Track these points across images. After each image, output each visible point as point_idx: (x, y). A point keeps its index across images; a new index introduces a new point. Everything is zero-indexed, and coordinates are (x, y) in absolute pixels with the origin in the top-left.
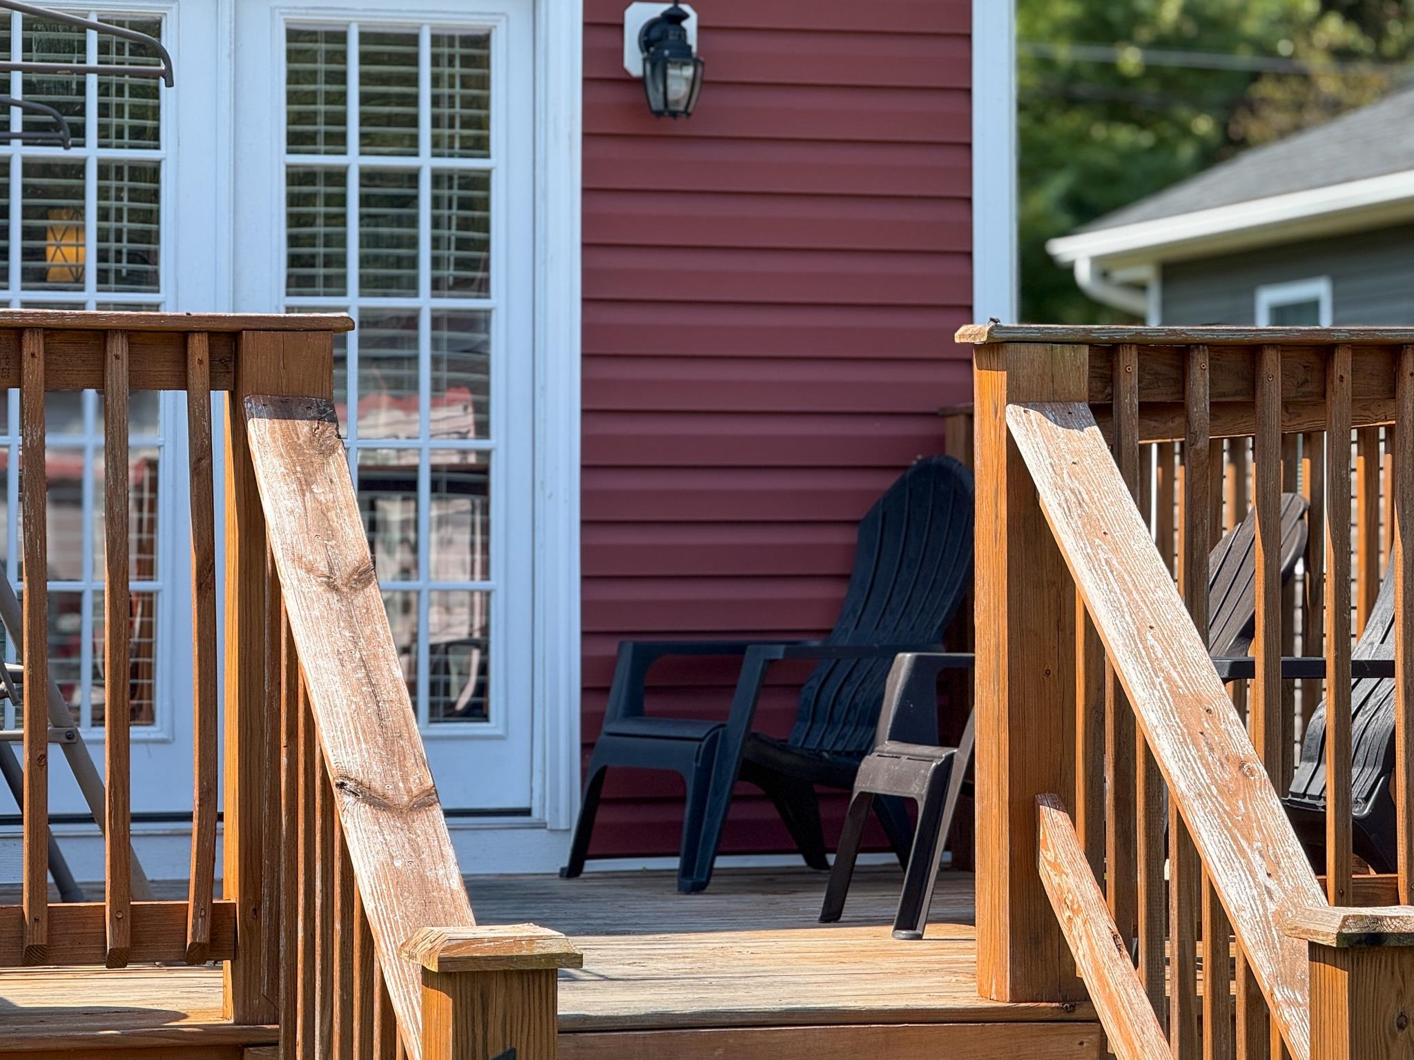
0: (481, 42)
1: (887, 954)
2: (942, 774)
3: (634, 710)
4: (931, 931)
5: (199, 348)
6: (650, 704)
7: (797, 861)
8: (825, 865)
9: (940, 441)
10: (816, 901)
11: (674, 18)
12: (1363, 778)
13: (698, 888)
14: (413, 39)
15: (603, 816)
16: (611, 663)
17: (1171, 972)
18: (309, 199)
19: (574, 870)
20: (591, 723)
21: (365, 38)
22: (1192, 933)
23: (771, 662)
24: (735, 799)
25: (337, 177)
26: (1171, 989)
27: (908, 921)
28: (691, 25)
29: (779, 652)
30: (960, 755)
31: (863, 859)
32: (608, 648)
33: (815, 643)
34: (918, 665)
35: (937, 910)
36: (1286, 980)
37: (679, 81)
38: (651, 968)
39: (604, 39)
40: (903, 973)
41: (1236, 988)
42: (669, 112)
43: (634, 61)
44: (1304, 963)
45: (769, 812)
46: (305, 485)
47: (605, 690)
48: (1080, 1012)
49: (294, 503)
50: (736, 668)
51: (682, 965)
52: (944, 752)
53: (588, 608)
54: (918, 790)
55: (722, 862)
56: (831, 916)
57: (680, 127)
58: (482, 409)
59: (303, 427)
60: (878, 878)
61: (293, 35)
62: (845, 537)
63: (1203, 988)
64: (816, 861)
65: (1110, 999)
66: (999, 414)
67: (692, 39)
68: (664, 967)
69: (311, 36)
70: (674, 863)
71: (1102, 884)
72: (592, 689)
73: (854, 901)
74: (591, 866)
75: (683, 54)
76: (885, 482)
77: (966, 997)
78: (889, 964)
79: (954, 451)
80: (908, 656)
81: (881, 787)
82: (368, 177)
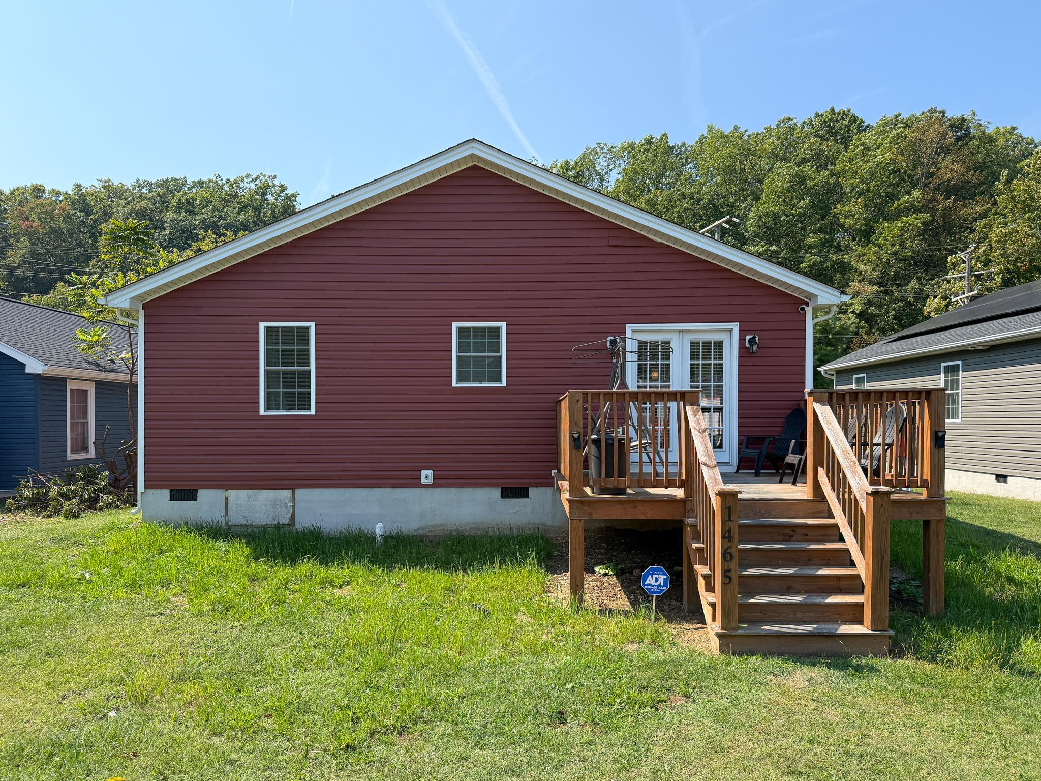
0: (722, 342)
1: (791, 489)
2: (800, 460)
3: (747, 447)
4: (798, 484)
5: (678, 395)
6: (750, 446)
7: (774, 471)
8: (779, 472)
9: (799, 405)
10: (778, 479)
11: (754, 338)
12: (875, 462)
13: (758, 476)
14: (711, 343)
15: (742, 464)
16: (743, 440)
17: (841, 493)
18: (694, 368)
19: (737, 472)
20: (739, 449)
21: (703, 343)
22: (845, 487)
23: (770, 441)
24: (764, 462)
25: (699, 364)
26: (841, 497)
27: (794, 483)
28: (757, 339)
29: (771, 439)
30: (803, 457)
31: (786, 471)
32: (742, 438)
33: (777, 437)
34: (796, 442)
35: (799, 481)
36: (862, 498)
37: (755, 348)
38: (751, 490)
39: (742, 341)
40: (794, 492)
41: (852, 497)
42: (753, 353)
43: (747, 345)
44: (865, 495)
45: (770, 464)
46: (695, 416)
47: (742, 444)
48: (825, 500)
49: (694, 419)
50: (764, 441)
51: (756, 490)
52: (800, 456)
53: (739, 431)
54: (796, 462)
55: (762, 471)
56: (781, 482)
57: (755, 355)
58: (721, 400)
59: (695, 407)
60: (788, 475)
61: (691, 343)
62: (783, 420)
63: (846, 497)
64: (778, 472)
65: (830, 499)
66: (812, 404)
67: (757, 341)
68: (753, 490)
69: (694, 343)
70: (754, 471)
71: (829, 480)
72: (740, 443)
73: (785, 479)
74: (739, 471)
75: (756, 343)
76: (790, 411)
77: (805, 498)
78: (791, 491)
79: (802, 406)
80: (794, 441)
81: (789, 462)
82: (703, 364)
